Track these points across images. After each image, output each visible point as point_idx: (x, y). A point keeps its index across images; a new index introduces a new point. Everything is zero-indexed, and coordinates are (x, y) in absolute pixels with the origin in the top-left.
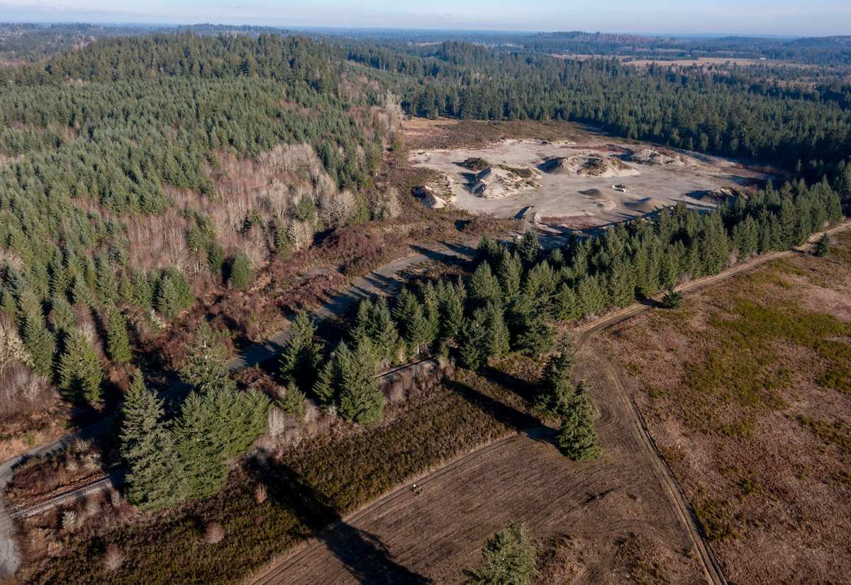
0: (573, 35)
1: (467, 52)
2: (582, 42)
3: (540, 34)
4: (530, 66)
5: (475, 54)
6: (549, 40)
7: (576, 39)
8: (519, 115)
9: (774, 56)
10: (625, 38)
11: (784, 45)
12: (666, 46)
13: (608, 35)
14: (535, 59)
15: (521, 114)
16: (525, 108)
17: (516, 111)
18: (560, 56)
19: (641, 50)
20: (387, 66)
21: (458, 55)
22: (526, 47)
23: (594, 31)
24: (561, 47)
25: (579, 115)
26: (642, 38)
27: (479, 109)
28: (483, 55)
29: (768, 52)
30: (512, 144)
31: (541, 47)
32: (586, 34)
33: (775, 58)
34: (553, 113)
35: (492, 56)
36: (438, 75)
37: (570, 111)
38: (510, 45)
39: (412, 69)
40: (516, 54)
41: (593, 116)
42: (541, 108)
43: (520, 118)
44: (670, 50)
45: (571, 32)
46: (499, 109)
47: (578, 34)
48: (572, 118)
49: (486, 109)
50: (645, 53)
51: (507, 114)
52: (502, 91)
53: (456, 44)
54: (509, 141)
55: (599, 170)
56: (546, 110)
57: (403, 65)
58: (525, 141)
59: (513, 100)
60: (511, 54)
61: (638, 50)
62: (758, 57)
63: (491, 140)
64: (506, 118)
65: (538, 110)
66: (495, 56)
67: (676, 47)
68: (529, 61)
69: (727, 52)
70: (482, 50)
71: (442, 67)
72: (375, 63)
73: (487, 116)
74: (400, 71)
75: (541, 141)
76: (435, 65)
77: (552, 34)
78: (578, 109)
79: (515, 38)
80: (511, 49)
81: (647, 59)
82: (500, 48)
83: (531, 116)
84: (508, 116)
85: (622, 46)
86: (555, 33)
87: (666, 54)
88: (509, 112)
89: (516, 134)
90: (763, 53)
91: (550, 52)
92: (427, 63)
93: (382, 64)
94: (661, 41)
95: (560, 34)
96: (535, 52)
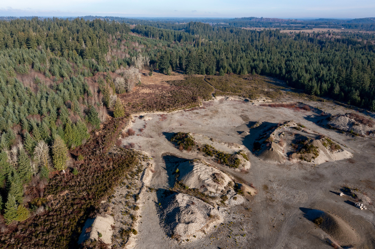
0: (251, 18)
1: (200, 27)
2: (256, 22)
3: (236, 18)
4: (232, 34)
5: (204, 28)
6: (240, 21)
7: (252, 20)
8: (226, 71)
9: (348, 27)
10: (274, 20)
11: (347, 22)
12: (295, 23)
13: (267, 19)
14: (235, 30)
15: (228, 70)
16: (230, 65)
17: (224, 68)
18: (246, 28)
19: (283, 25)
20: (153, 36)
21: (195, 29)
22: (230, 24)
23: (260, 17)
24: (246, 24)
25: (268, 71)
26: (282, 20)
27: (199, 67)
28: (209, 29)
29: (345, 25)
30: (221, 101)
31: (237, 24)
32: (256, 18)
33: (349, 28)
34: (250, 69)
35: (213, 29)
36: (182, 40)
37: (261, 67)
38: (223, 23)
39: (167, 37)
40: (225, 28)
41: (278, 72)
42: (241, 66)
43: (227, 73)
44: (297, 25)
45: (250, 17)
46: (213, 67)
47: (253, 18)
48: (263, 73)
49: (204, 67)
50: (286, 27)
51: (218, 69)
52: (216, 51)
53: (195, 23)
54: (219, 98)
55: (312, 155)
56: (245, 68)
57: (162, 35)
58: (231, 98)
59: (222, 59)
60: (223, 28)
61: (282, 25)
62: (340, 28)
63: (204, 98)
64: (218, 72)
65: (239, 67)
66: (215, 29)
67: (300, 23)
68: (232, 31)
69: (324, 26)
70: (208, 26)
71: (184, 36)
72: (146, 34)
73: (205, 72)
74: (160, 38)
75: (244, 99)
76: (180, 34)
77: (241, 18)
78: (267, 66)
79: (225, 21)
80: (223, 25)
81: (288, 29)
82: (218, 25)
83: (235, 71)
84: (219, 71)
85: (274, 23)
86: (243, 18)
87: (296, 27)
88: (220, 68)
89: (224, 91)
90: (343, 25)
91: (241, 26)
92: (176, 34)
93: (150, 35)
94: (291, 21)
95: (245, 18)
96: (234, 27)
